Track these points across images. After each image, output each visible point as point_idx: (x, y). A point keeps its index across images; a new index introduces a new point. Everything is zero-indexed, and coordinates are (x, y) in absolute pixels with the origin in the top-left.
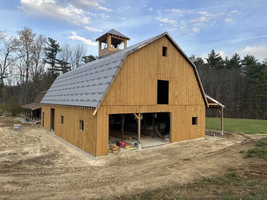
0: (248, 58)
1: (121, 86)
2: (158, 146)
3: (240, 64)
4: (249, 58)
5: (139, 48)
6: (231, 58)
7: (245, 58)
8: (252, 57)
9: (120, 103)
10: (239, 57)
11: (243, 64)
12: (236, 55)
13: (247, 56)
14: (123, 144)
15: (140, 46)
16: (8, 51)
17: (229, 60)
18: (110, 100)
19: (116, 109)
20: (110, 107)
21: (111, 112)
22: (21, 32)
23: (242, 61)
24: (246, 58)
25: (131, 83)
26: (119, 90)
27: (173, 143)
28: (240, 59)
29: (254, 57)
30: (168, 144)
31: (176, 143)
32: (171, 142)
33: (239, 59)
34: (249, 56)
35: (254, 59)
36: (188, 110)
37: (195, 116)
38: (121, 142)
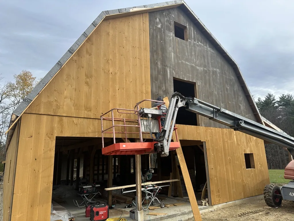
0: (284, 98)
1: (91, 77)
2: (183, 214)
3: (276, 105)
4: (286, 98)
5: (131, 10)
6: (264, 99)
7: (280, 98)
8: (289, 97)
9: (89, 113)
10: (274, 97)
11: (280, 105)
12: (270, 95)
13: (282, 96)
14: (101, 213)
15: (134, 7)
16: (2, 98)
17: (263, 101)
18: (61, 104)
19: (79, 126)
20: (61, 120)
21: (62, 132)
22: (19, 76)
23: (278, 102)
24: (283, 99)
25: (116, 74)
26: (87, 83)
27: (215, 207)
28: (275, 100)
29: (291, 97)
30: (204, 209)
31: (220, 206)
32: (210, 204)
33: (273, 100)
34: (285, 96)
35: (292, 99)
36: (235, 139)
37: (248, 152)
38: (98, 209)
